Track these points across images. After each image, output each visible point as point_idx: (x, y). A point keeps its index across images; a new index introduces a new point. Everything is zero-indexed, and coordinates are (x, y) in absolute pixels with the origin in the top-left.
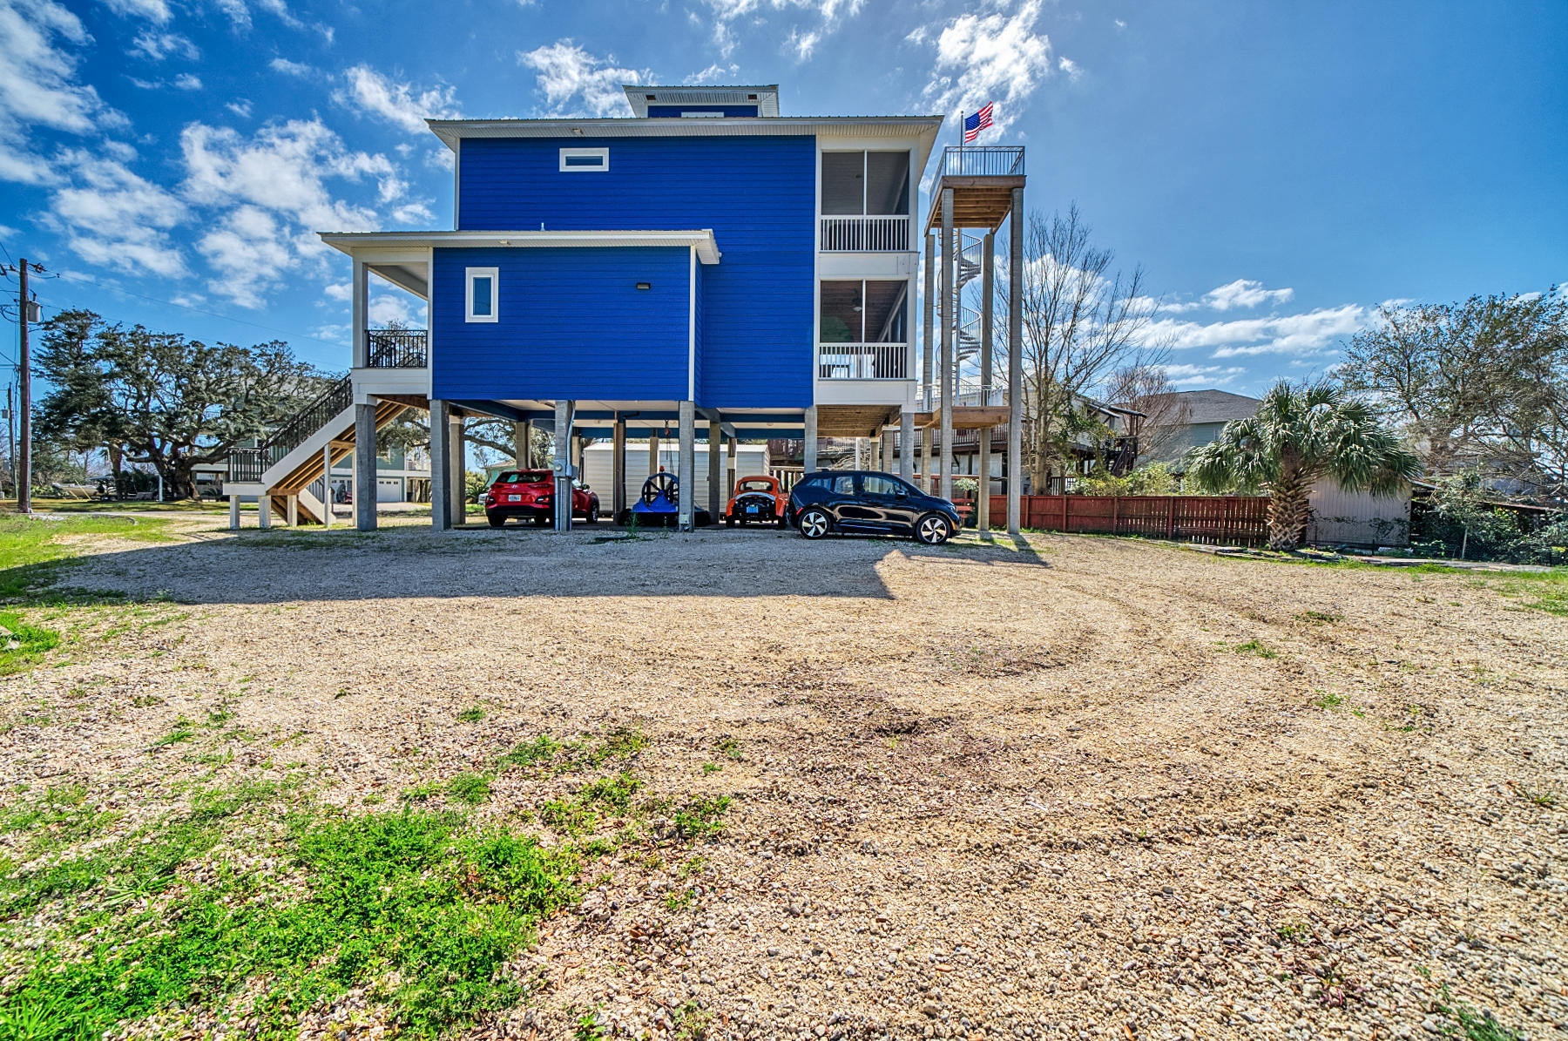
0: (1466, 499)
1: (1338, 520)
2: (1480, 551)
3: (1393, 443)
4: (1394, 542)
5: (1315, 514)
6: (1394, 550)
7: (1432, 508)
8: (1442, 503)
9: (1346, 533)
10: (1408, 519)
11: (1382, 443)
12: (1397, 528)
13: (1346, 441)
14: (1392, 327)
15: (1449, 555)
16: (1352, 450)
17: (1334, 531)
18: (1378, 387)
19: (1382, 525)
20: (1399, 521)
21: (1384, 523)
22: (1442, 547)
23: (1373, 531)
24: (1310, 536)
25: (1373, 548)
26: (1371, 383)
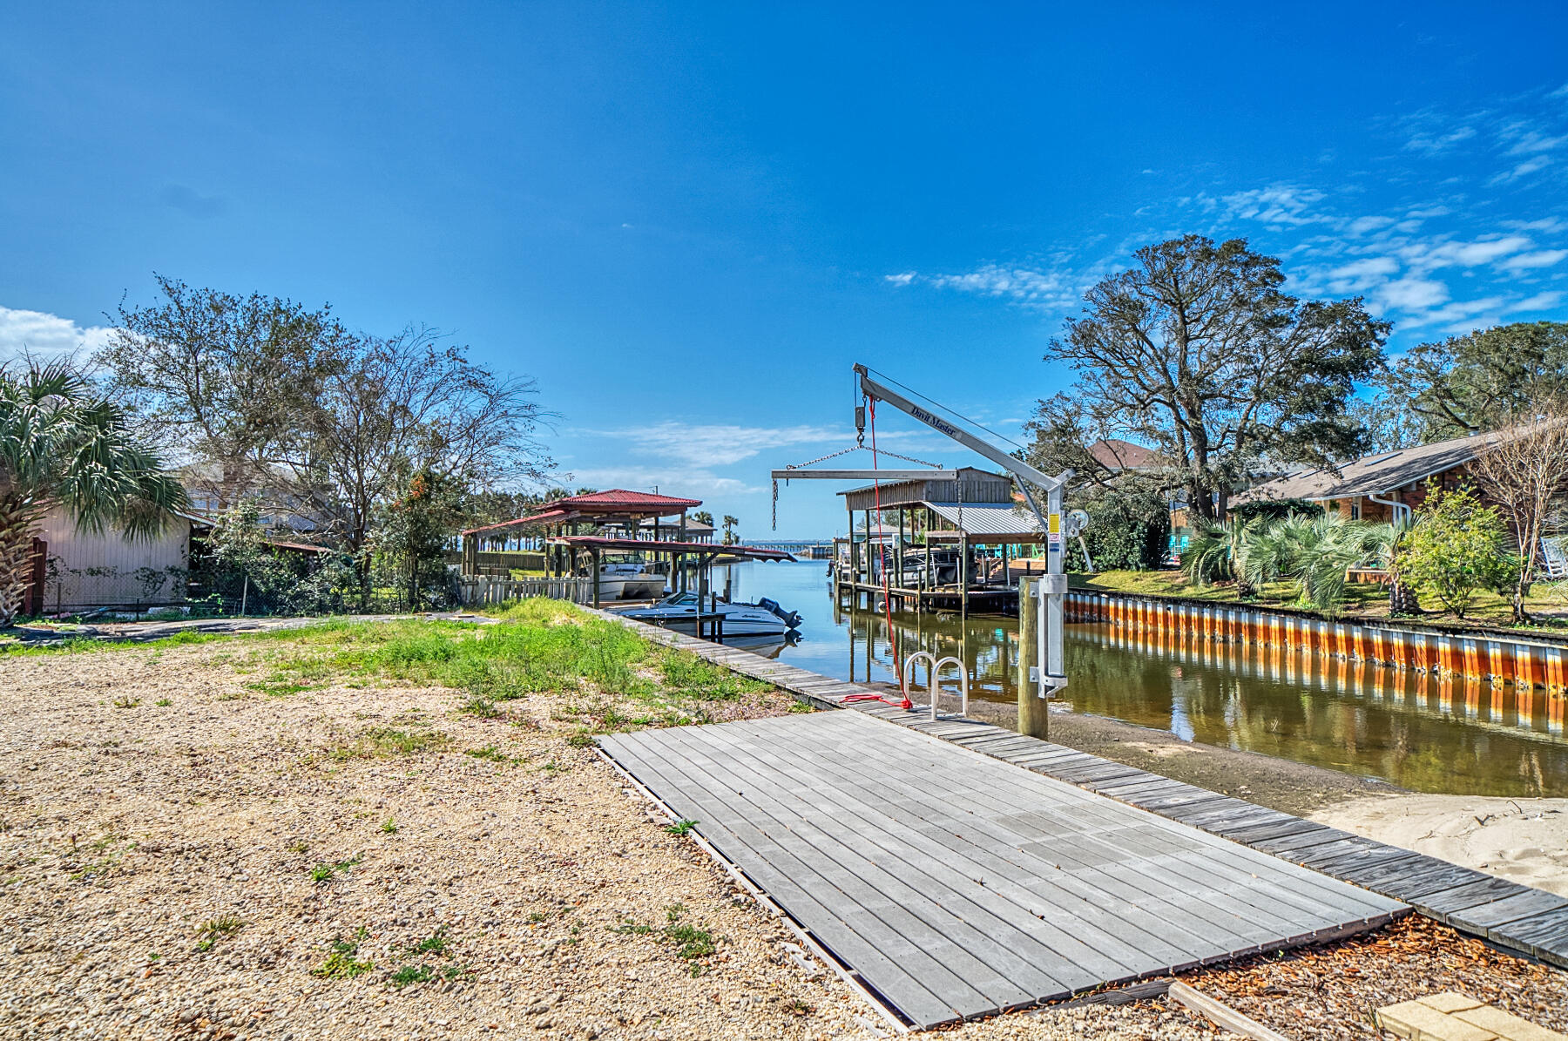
0: (246, 538)
1: (92, 572)
2: (263, 604)
3: (153, 463)
4: (168, 599)
5: (58, 565)
6: (167, 610)
7: (209, 552)
8: (221, 543)
9: (104, 590)
10: (185, 568)
11: (142, 463)
12: (171, 579)
13: (84, 458)
14: (175, 307)
15: (229, 611)
16: (91, 471)
17: (90, 590)
18: (160, 386)
19: (152, 576)
20: (172, 570)
21: (153, 574)
22: (220, 602)
23: (140, 586)
24: (49, 599)
25: (139, 609)
26: (150, 378)
